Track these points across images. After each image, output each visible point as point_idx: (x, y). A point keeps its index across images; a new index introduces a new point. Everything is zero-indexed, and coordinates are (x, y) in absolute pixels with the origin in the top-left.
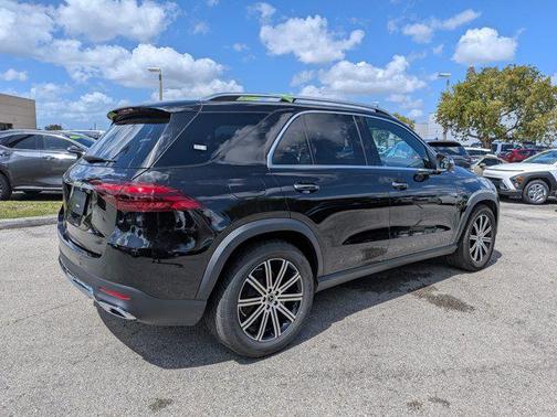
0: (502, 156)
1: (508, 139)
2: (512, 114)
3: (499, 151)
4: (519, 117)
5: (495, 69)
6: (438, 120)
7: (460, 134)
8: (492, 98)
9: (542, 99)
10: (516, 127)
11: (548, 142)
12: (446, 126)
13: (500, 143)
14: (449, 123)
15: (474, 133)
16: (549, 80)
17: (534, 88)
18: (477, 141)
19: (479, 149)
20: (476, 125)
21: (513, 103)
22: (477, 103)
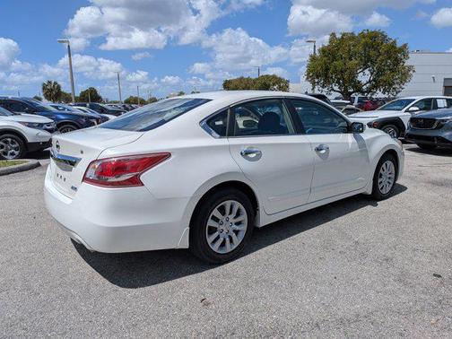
0: (359, 106)
1: (363, 93)
2: (367, 71)
3: (356, 103)
4: (372, 74)
5: (352, 33)
6: (307, 78)
7: (326, 89)
8: (350, 59)
9: (389, 58)
10: (370, 81)
11: (395, 93)
12: (314, 84)
13: (357, 96)
14: (316, 80)
15: (336, 88)
16: (395, 42)
17: (383, 49)
18: (339, 95)
19: (341, 101)
20: (338, 82)
21: (367, 62)
22: (338, 63)
